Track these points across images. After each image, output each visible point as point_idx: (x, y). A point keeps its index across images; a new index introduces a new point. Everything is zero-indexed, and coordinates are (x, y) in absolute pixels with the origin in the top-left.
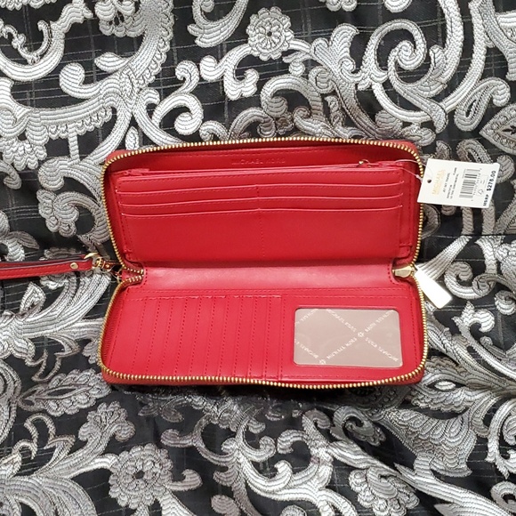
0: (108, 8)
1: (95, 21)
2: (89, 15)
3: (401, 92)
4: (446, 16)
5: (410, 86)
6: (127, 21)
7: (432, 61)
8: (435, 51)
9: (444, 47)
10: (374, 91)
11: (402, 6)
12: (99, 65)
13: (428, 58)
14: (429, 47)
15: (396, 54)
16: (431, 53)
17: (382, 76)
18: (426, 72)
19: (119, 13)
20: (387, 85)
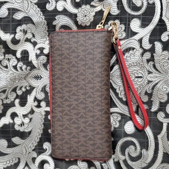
0: (19, 120)
1: (14, 124)
2: (11, 121)
3: (131, 165)
4: (149, 139)
5: (134, 163)
6: (25, 125)
7: (143, 155)
8: (144, 151)
9: (147, 150)
10: (120, 163)
11: (131, 132)
12: (13, 141)
13: (141, 153)
14: (141, 149)
15: (128, 150)
16: (142, 151)
17: (123, 158)
18: (140, 159)
19: (23, 122)
20: (125, 161)
